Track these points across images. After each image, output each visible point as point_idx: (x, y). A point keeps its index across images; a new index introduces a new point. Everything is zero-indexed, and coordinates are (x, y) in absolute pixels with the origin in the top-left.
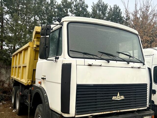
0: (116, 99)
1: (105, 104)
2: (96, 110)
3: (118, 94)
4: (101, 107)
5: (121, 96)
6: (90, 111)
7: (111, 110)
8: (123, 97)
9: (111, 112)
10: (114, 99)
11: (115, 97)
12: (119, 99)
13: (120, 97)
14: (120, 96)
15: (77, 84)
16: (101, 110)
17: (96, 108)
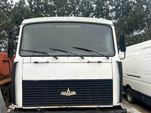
0: (65, 94)
1: (52, 99)
2: (42, 104)
3: (68, 90)
4: (48, 101)
5: (72, 92)
6: (37, 104)
7: (59, 105)
8: (74, 93)
9: (60, 107)
10: (63, 94)
11: (64, 93)
12: (69, 94)
13: (70, 93)
14: (70, 91)
15: (23, 80)
16: (48, 104)
17: (43, 101)
